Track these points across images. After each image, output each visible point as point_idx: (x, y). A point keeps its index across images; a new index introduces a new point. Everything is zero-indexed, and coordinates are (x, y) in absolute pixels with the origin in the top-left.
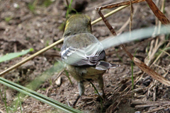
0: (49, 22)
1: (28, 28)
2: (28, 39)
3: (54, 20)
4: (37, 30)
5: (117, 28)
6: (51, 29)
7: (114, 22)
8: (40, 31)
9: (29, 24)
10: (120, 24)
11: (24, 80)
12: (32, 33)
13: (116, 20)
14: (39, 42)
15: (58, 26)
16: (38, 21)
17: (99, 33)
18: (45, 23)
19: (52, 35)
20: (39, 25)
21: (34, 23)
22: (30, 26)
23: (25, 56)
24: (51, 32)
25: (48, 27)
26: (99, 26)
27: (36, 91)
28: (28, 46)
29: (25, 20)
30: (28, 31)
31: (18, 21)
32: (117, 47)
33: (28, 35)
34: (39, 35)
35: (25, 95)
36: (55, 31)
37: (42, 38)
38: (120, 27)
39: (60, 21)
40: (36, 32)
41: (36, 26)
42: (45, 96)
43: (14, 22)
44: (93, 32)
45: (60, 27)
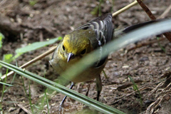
0: (80, 6)
1: (56, 13)
2: (57, 26)
3: (86, 4)
4: (67, 15)
5: (158, 13)
6: (83, 15)
7: (155, 6)
8: (70, 17)
9: (58, 9)
10: (162, 8)
11: (51, 73)
12: (61, 19)
13: (158, 4)
14: (69, 29)
15: (90, 11)
16: (68, 4)
17: (138, 19)
18: (75, 8)
19: (84, 21)
20: (68, 9)
21: (63, 8)
22: (58, 11)
23: (52, 45)
24: (83, 18)
25: (79, 12)
26: (138, 10)
27: (65, 86)
28: (56, 34)
29: (52, 4)
30: (56, 16)
31: (45, 5)
32: (158, 36)
33: (57, 21)
34: (68, 21)
35: (53, 90)
36: (87, 17)
37: (73, 25)
38: (163, 12)
39: (93, 5)
40: (65, 18)
41: (65, 10)
42: (76, 92)
43: (40, 6)
44: (131, 17)
45: (93, 13)
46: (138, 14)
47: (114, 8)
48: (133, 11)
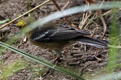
0: (19, 2)
1: (6, 7)
2: (6, 13)
3: (22, 2)
4: (11, 8)
5: (61, 6)
6: (20, 7)
7: (60, 2)
8: (13, 8)
9: (7, 4)
10: (63, 4)
11: (3, 39)
12: (9, 10)
13: (61, 1)
14: (13, 15)
15: (24, 5)
16: (12, 2)
17: (50, 9)
18: (16, 3)
19: (21, 10)
20: (12, 4)
21: (9, 4)
22: (7, 5)
23: (4, 24)
24: (20, 9)
25: (18, 6)
26: (50, 5)
27: (11, 45)
28: (6, 18)
29: (4, 2)
30: (6, 8)
32: (61, 18)
33: (6, 11)
34: (12, 11)
35: (4, 48)
36: (22, 8)
37: (15, 13)
38: (64, 5)
39: (26, 2)
40: (11, 9)
41: (10, 5)
42: (16, 49)
44: (46, 9)
45: (26, 6)
46: (50, 7)
47: (38, 3)
48: (48, 5)
